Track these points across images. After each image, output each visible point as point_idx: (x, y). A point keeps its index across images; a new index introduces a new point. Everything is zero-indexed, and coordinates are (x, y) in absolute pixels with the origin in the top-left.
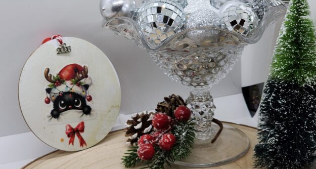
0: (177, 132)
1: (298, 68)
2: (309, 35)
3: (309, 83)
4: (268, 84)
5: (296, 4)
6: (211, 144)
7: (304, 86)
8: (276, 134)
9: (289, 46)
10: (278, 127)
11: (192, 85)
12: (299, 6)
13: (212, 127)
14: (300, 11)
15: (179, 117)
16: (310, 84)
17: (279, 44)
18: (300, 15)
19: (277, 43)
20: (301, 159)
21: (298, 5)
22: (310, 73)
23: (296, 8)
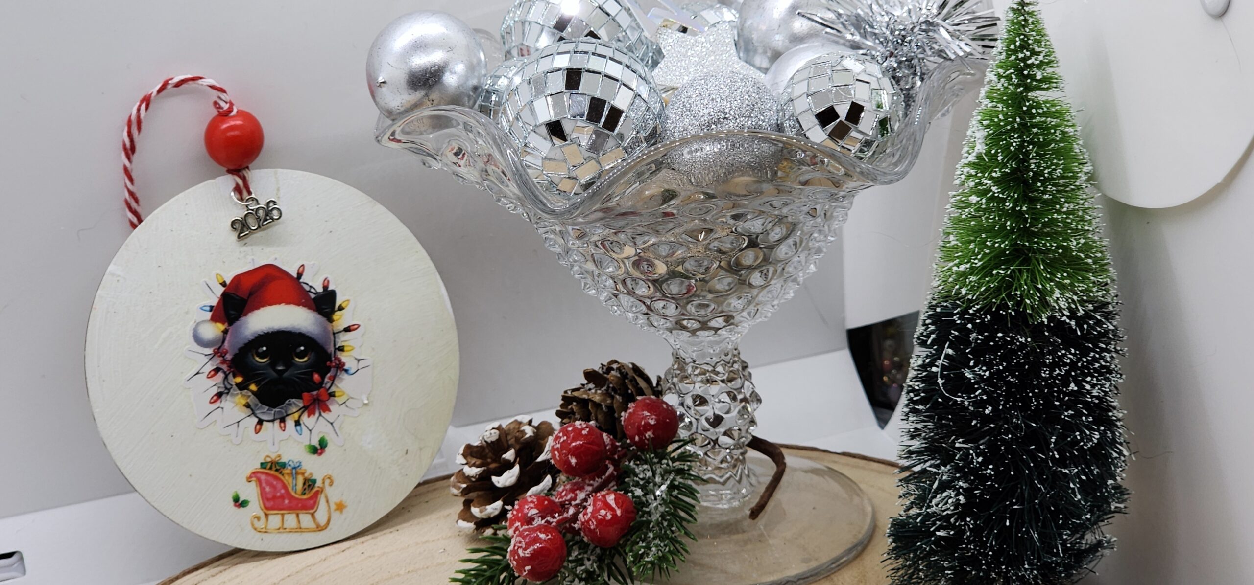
0: (637, 485)
1: (1027, 261)
2: (1057, 152)
3: (1060, 309)
4: (929, 317)
5: (1015, 52)
6: (749, 521)
7: (1045, 320)
8: (958, 479)
9: (994, 189)
10: (966, 457)
11: (684, 328)
12: (1024, 59)
13: (748, 464)
14: (1028, 76)
15: (641, 434)
16: (1066, 313)
17: (962, 184)
18: (1028, 89)
19: (957, 182)
20: (1039, 560)
21: (1021, 56)
22: (1063, 278)
23: (1014, 66)
